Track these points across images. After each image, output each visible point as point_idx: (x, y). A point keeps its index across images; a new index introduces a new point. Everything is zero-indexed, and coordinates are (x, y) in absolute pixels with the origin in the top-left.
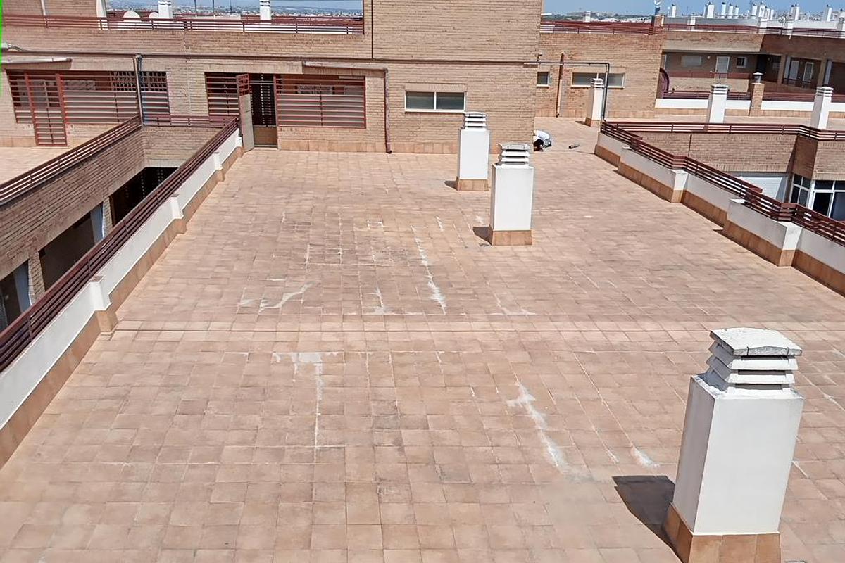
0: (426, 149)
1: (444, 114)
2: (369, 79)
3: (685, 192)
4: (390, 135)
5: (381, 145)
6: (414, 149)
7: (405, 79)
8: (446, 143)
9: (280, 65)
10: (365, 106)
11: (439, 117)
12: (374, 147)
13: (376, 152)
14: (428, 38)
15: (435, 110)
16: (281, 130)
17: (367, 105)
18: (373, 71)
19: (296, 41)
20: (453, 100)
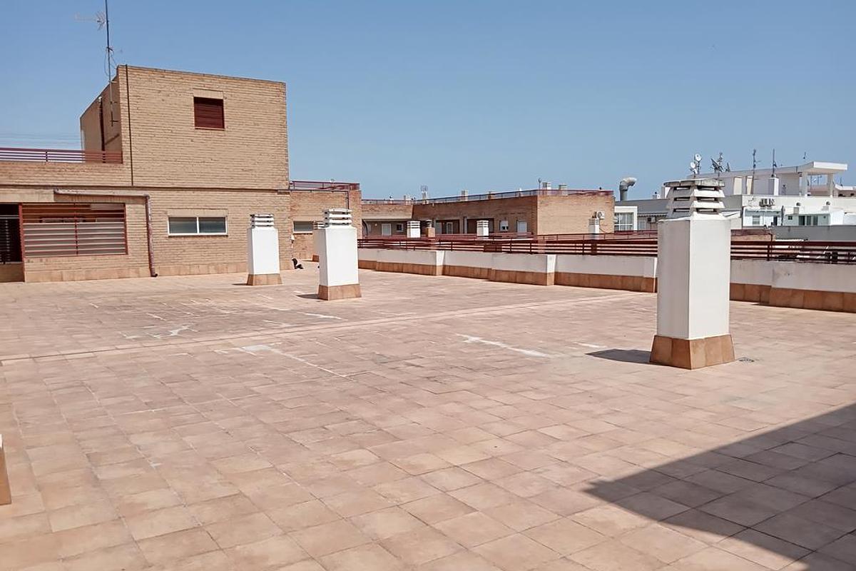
0: (192, 271)
1: (208, 236)
2: (130, 206)
3: (444, 266)
4: (155, 260)
5: (146, 270)
6: (179, 272)
7: (166, 206)
8: (213, 264)
9: (28, 194)
10: (126, 232)
11: (203, 239)
12: (137, 272)
13: (139, 277)
14: (187, 168)
15: (198, 234)
16: (29, 262)
17: (128, 231)
18: (133, 197)
19: (46, 169)
20: (215, 224)
